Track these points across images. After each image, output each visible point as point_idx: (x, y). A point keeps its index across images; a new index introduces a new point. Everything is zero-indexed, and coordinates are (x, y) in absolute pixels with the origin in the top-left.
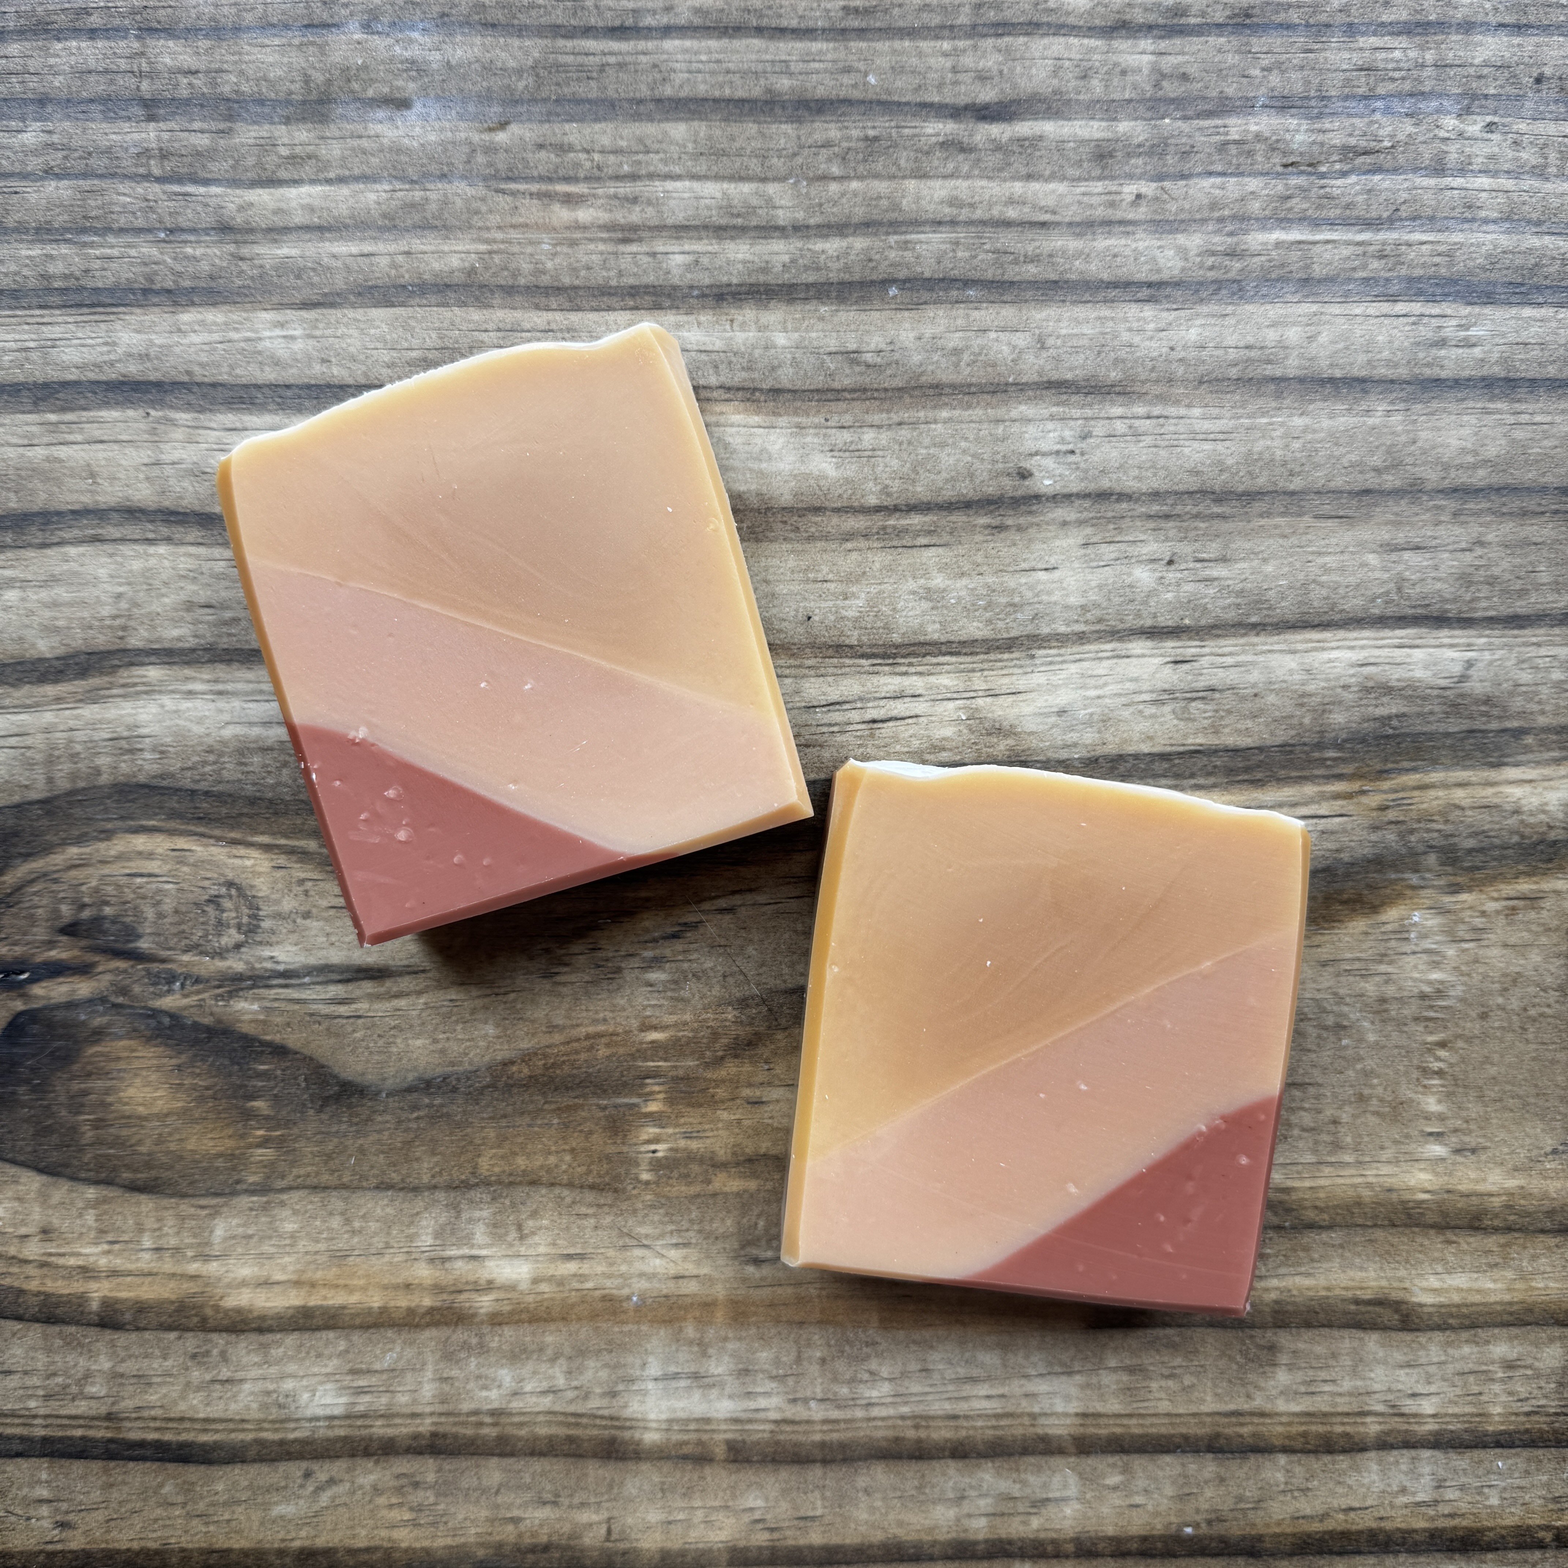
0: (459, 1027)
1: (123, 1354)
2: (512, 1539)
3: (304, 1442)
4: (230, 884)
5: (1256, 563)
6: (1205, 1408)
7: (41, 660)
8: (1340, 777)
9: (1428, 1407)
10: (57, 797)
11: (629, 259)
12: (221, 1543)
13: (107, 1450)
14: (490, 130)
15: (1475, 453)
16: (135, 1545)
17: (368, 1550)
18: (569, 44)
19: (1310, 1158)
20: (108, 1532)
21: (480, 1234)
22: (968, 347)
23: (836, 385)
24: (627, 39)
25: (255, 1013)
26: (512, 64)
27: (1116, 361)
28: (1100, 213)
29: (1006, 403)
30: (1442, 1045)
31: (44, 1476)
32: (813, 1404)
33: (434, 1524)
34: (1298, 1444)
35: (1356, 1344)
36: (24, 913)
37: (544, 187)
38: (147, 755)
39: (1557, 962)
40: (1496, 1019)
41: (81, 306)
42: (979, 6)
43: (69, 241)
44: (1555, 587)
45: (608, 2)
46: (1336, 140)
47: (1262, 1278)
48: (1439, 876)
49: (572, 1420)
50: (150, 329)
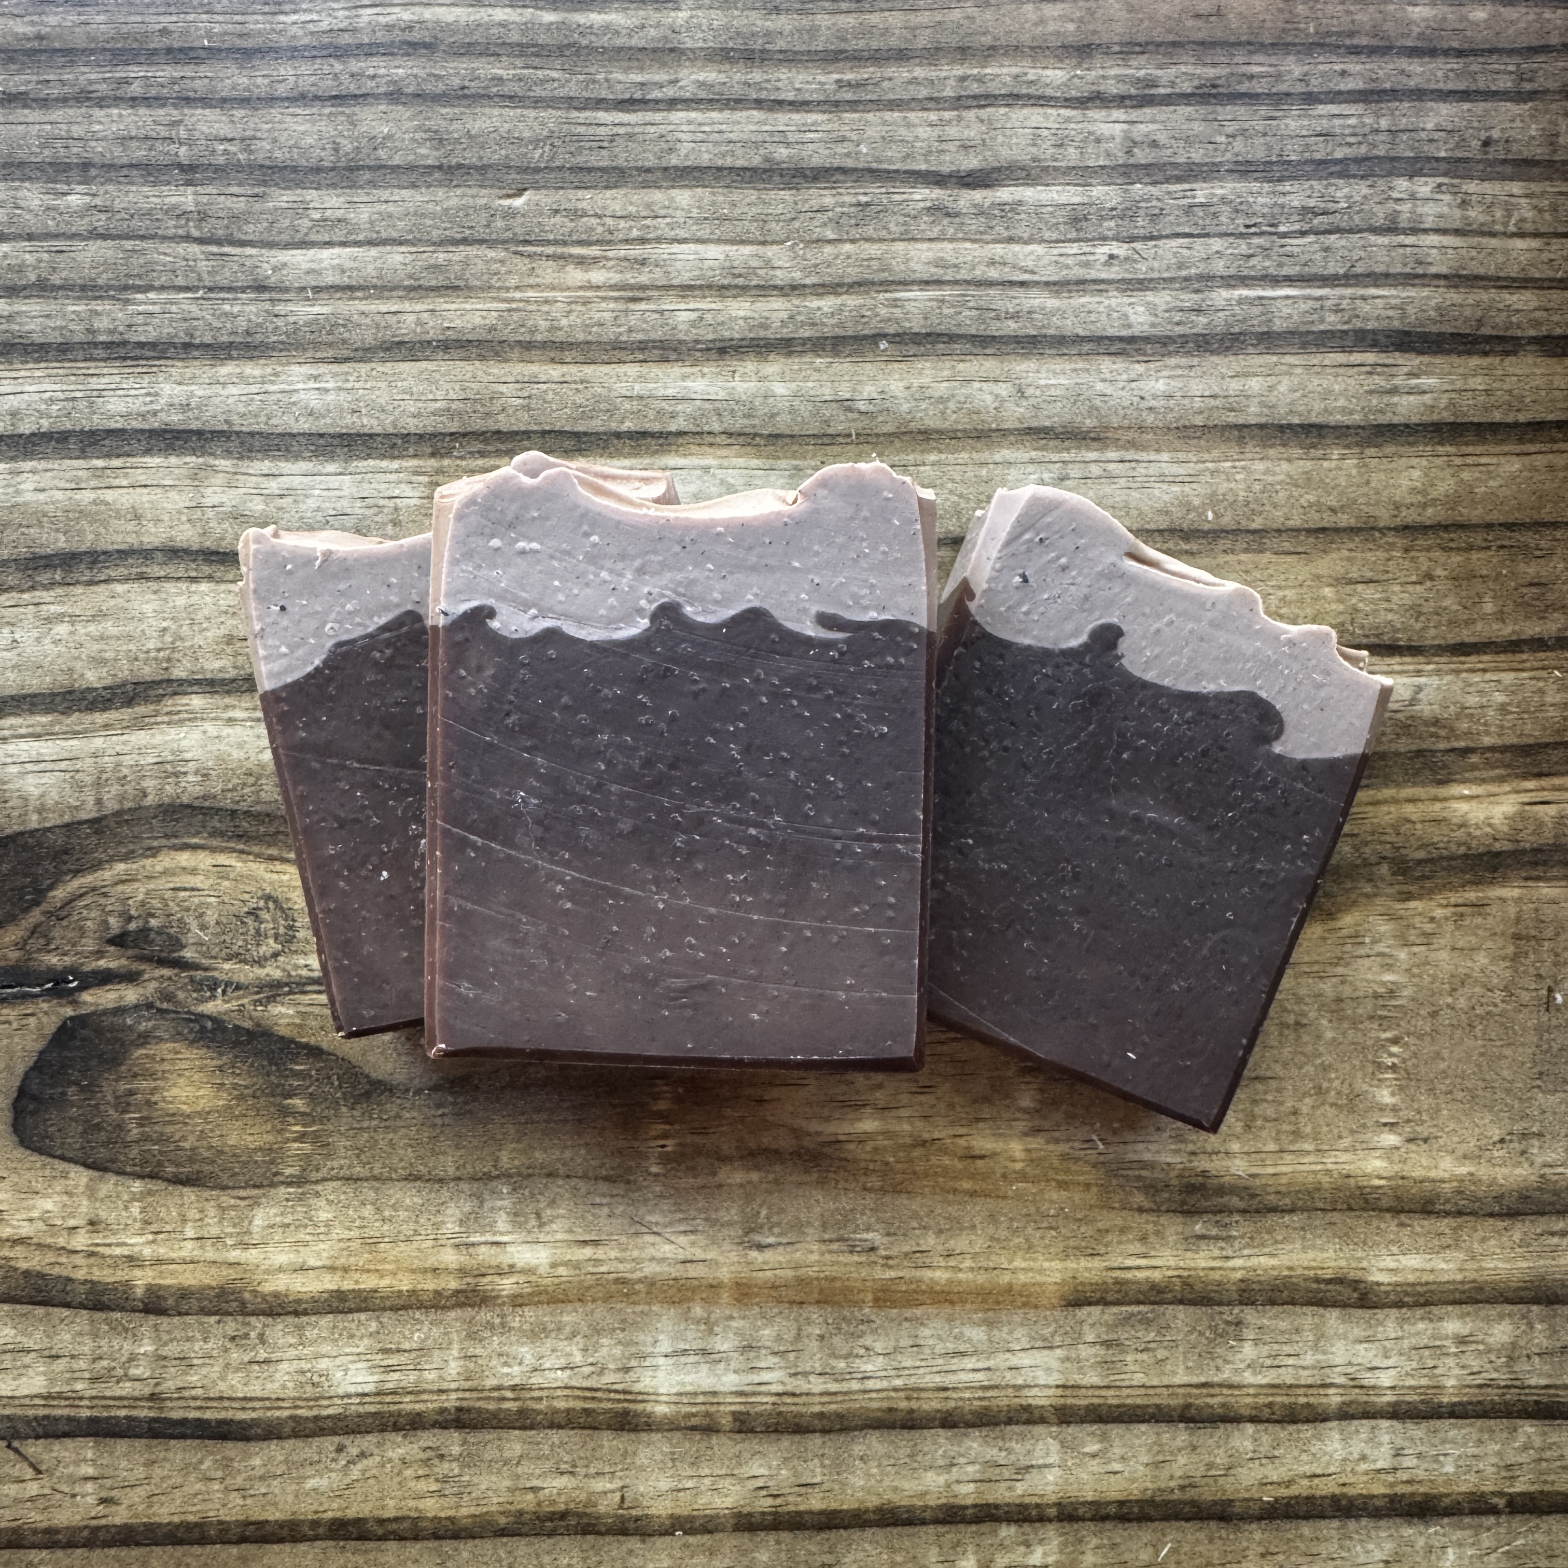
1: (165, 1337)
2: (531, 1508)
3: (336, 1418)
4: (268, 898)
6: (1177, 1380)
7: (89, 690)
9: (1385, 1379)
10: (105, 817)
11: (638, 316)
12: (257, 1515)
13: (150, 1429)
14: (509, 196)
15: (1424, 493)
16: (176, 1519)
17: (396, 1519)
18: (582, 115)
19: (1272, 1147)
20: (150, 1506)
21: (502, 1222)
22: (952, 396)
23: (831, 431)
24: (636, 111)
25: (291, 1017)
26: (526, 134)
27: (1091, 410)
28: (1075, 272)
29: (989, 447)
30: (1395, 1041)
31: (90, 1455)
32: (812, 1378)
33: (459, 1494)
34: (1266, 1414)
35: (1318, 1320)
36: (74, 926)
37: (560, 250)
38: (191, 778)
39: (1503, 964)
40: (1446, 1018)
41: (125, 359)
42: (963, 79)
43: (113, 298)
44: (1500, 616)
45: (618, 76)
46: (1296, 201)
47: (1227, 1258)
48: (1391, 885)
49: (588, 1394)
50: (192, 380)
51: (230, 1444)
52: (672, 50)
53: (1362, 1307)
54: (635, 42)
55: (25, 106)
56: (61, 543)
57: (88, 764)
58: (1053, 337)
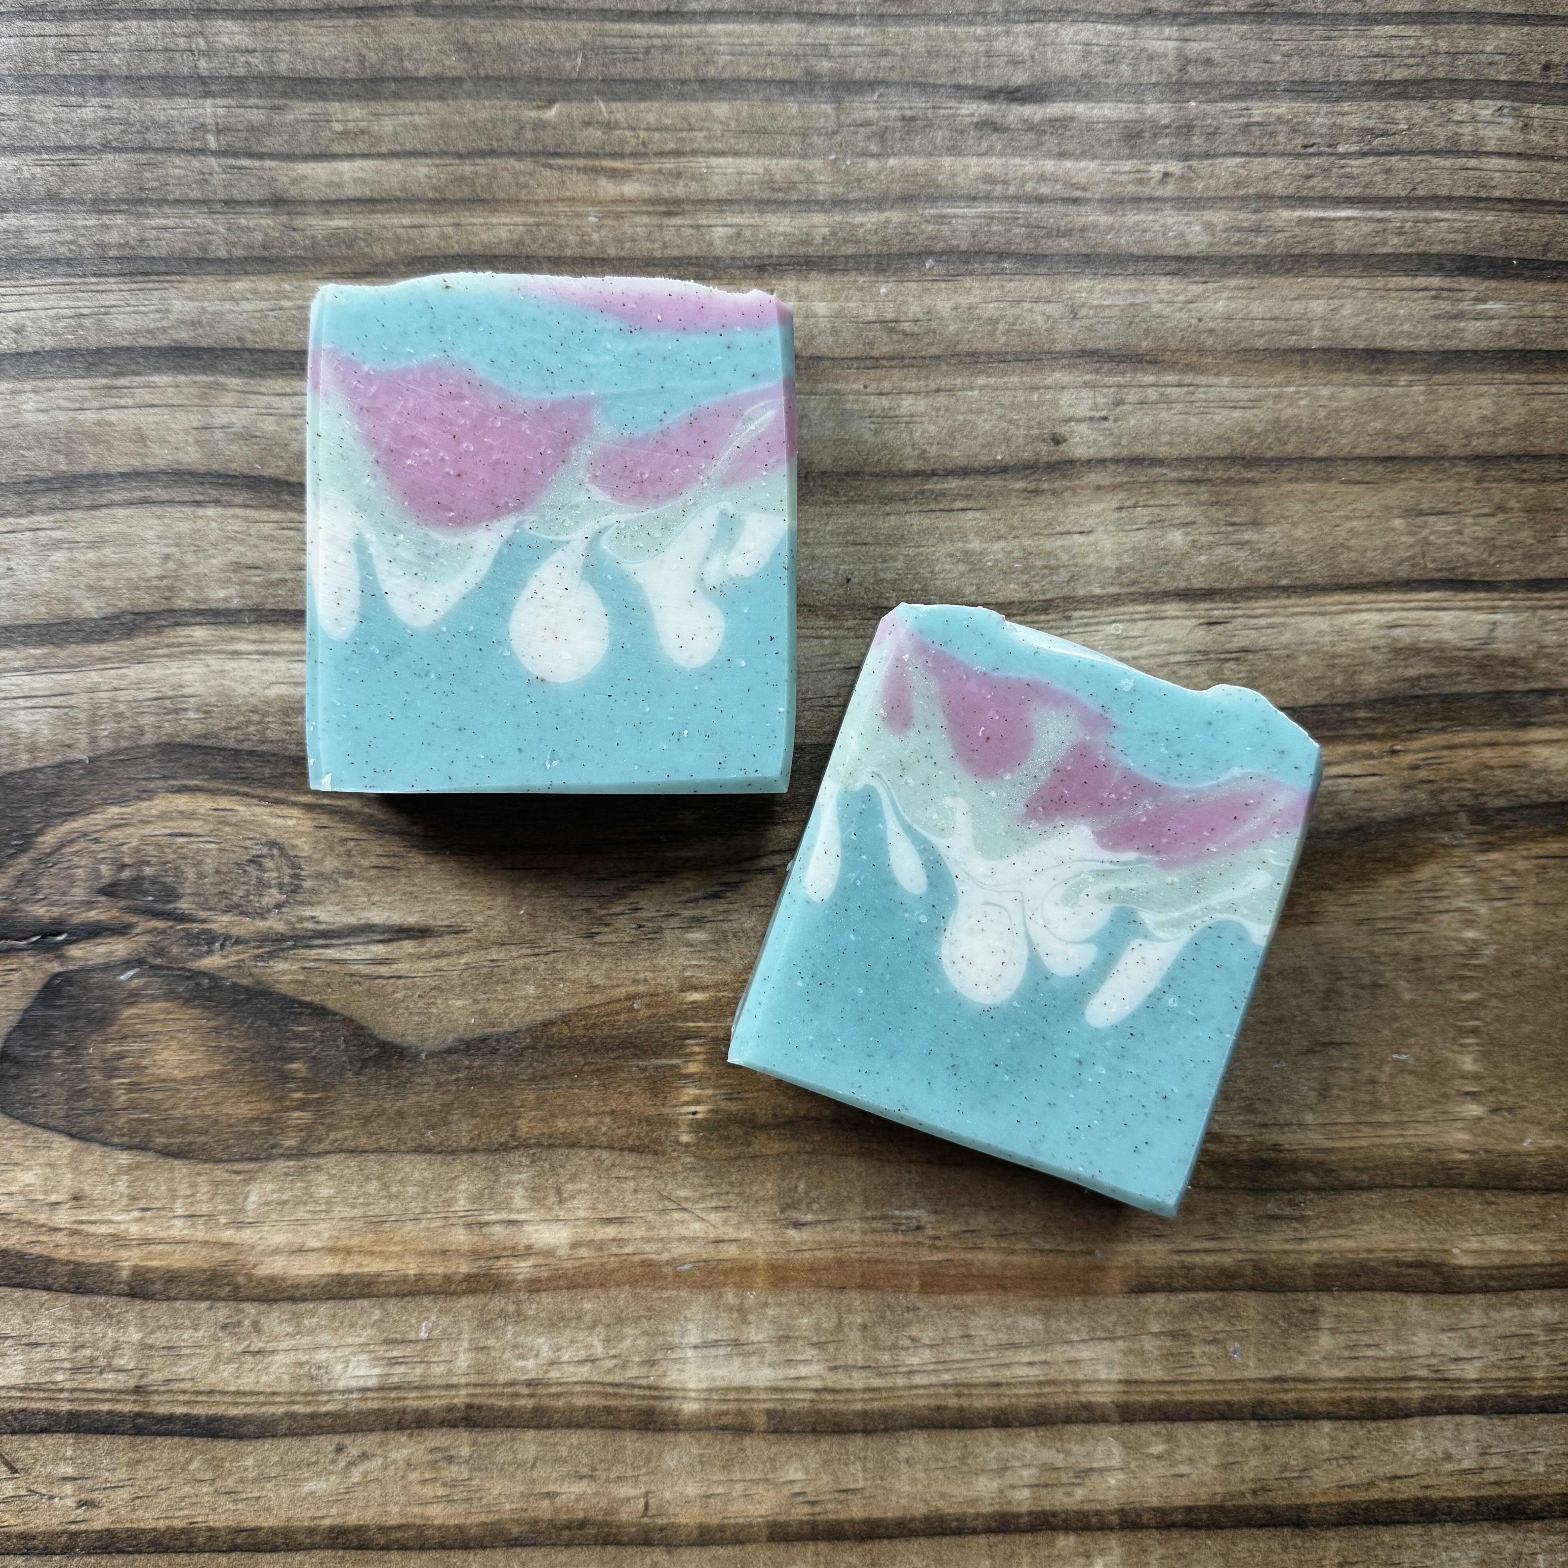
0: (500, 988)
1: (152, 1324)
2: (548, 1516)
3: (336, 1415)
4: (272, 844)
5: (1286, 527)
6: (1249, 1374)
7: (87, 620)
8: (1373, 737)
9: (1471, 1371)
10: (99, 757)
11: (673, 231)
12: (249, 1521)
13: (135, 1425)
14: (539, 108)
15: (1496, 421)
16: (162, 1524)
17: (400, 1527)
18: (617, 27)
19: (1348, 1118)
20: (134, 1510)
21: (519, 1199)
22: (1003, 317)
23: (875, 353)
24: (672, 23)
25: (295, 972)
26: (559, 45)
27: (1147, 332)
28: (1129, 190)
29: (1040, 370)
31: (69, 1452)
32: (854, 1372)
33: (469, 1500)
34: (1344, 1410)
35: (1398, 1306)
36: (64, 873)
37: (590, 163)
38: (191, 715)
40: (1530, 978)
41: (131, 274)
43: (125, 211)
46: (1355, 121)
47: (1302, 1240)
48: (1470, 835)
49: (610, 1390)
50: (203, 297)
51: (220, 1444)
53: (1444, 1292)
55: (42, 18)
56: (62, 466)
57: (81, 700)
58: (1107, 255)
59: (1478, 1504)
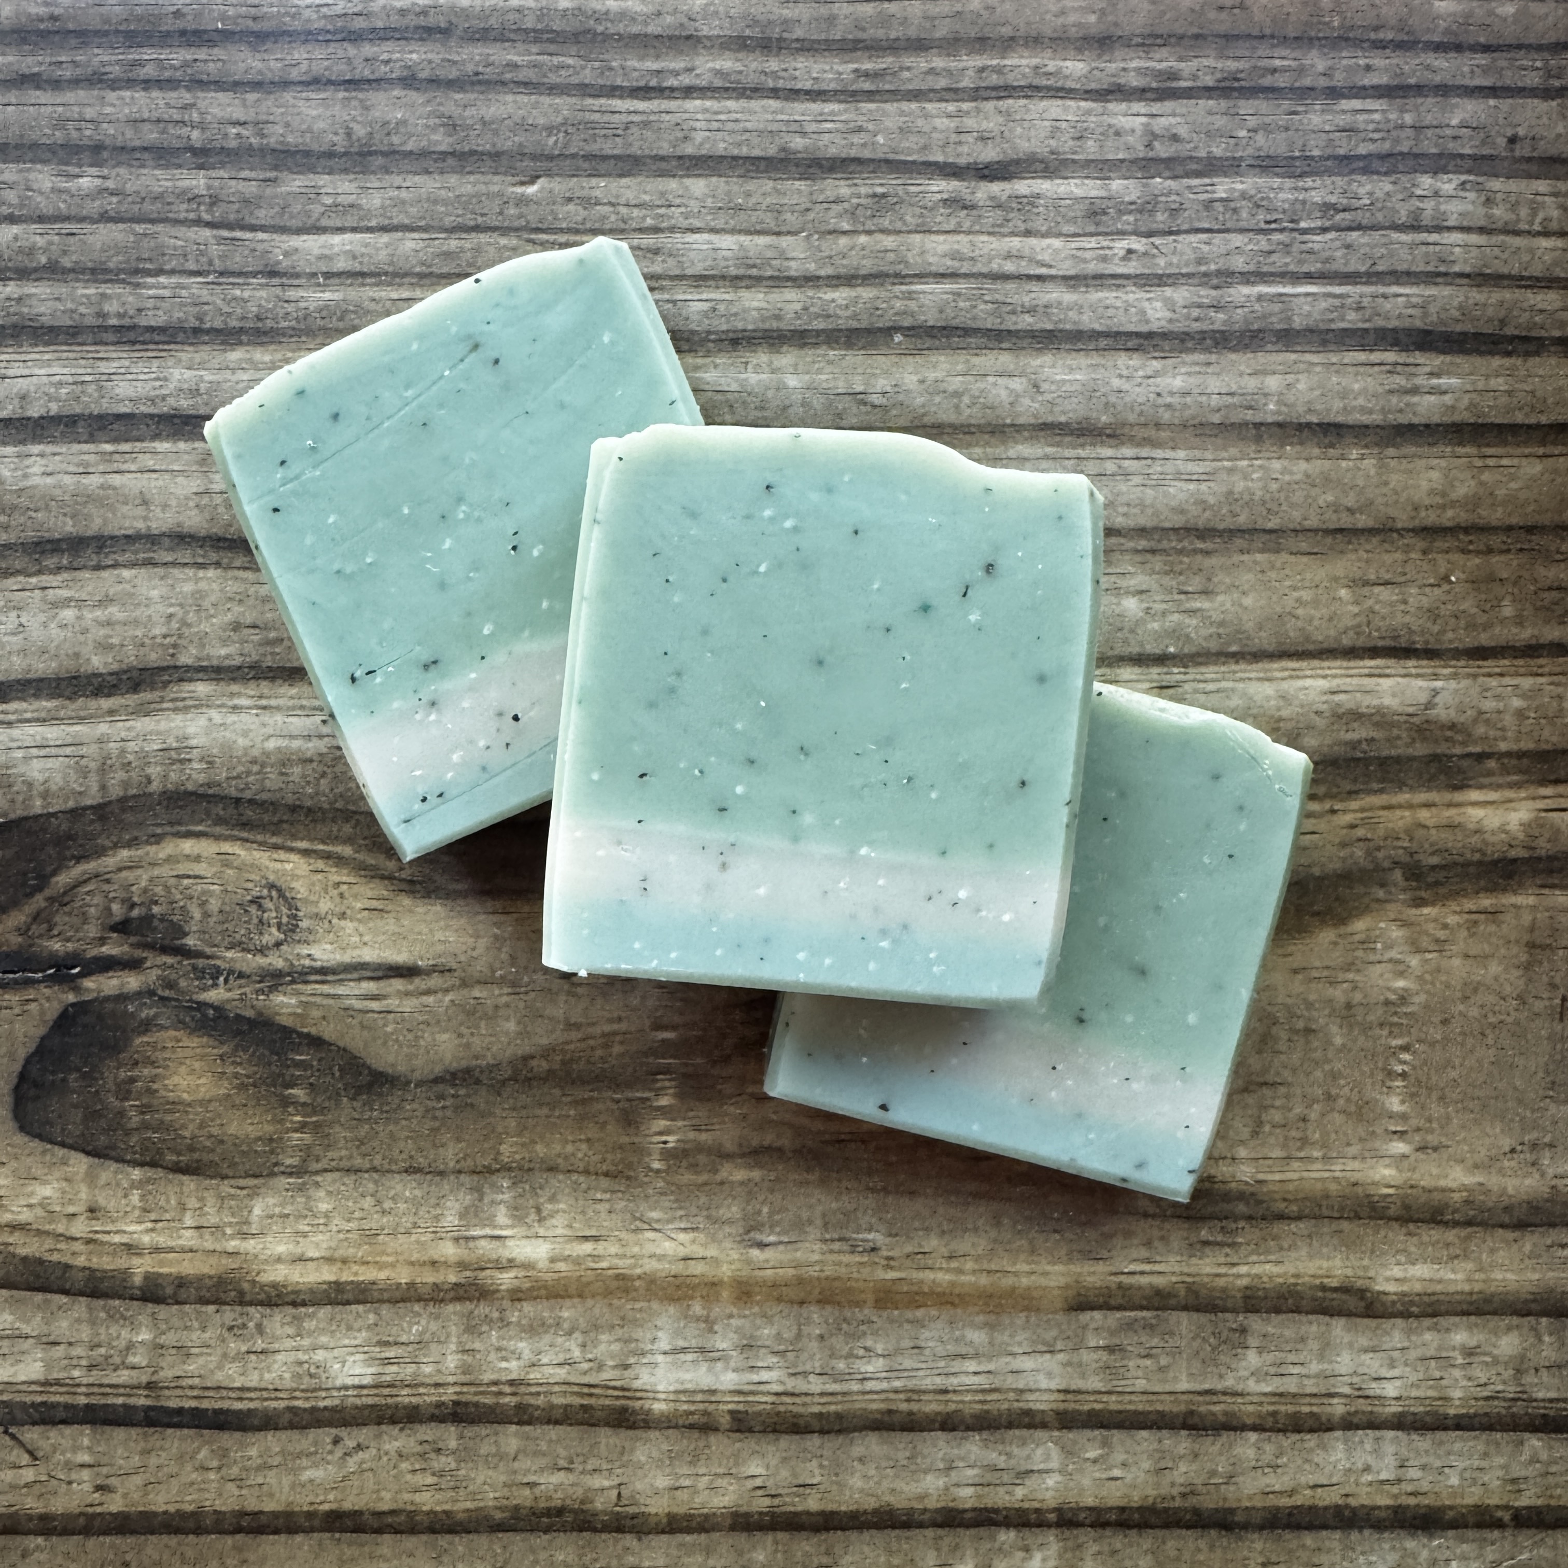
0: (483, 1024)
1: (163, 1326)
2: (528, 1504)
3: (333, 1410)
4: (272, 886)
5: (1236, 596)
6: (1180, 1387)
7: (95, 675)
8: (1314, 797)
9: (1390, 1390)
10: (110, 802)
12: (252, 1505)
13: (147, 1417)
14: (523, 183)
15: (1444, 494)
16: (172, 1508)
17: (393, 1512)
18: (596, 103)
19: (1277, 1153)
20: (146, 1494)
21: (502, 1216)
22: (967, 390)
24: (651, 99)
25: (293, 1006)
26: (541, 121)
27: (1106, 406)
28: (1092, 267)
29: (1004, 442)
30: (1406, 1048)
31: (86, 1442)
32: (812, 1378)
33: (455, 1488)
34: (1269, 1422)
35: (1323, 1328)
36: (77, 912)
37: (572, 238)
38: (196, 765)
39: (1516, 973)
40: (1456, 1026)
41: (134, 343)
42: (982, 70)
43: (123, 281)
44: (1519, 621)
45: (633, 63)
46: (1317, 197)
47: (1234, 1265)
48: (1404, 890)
49: (586, 1390)
50: (202, 365)
51: (226, 1434)
52: (688, 38)
53: (1367, 1316)
54: (651, 29)
55: (38, 87)
56: (69, 527)
57: (91, 750)
58: (1070, 332)
59: (1396, 1512)
